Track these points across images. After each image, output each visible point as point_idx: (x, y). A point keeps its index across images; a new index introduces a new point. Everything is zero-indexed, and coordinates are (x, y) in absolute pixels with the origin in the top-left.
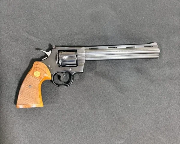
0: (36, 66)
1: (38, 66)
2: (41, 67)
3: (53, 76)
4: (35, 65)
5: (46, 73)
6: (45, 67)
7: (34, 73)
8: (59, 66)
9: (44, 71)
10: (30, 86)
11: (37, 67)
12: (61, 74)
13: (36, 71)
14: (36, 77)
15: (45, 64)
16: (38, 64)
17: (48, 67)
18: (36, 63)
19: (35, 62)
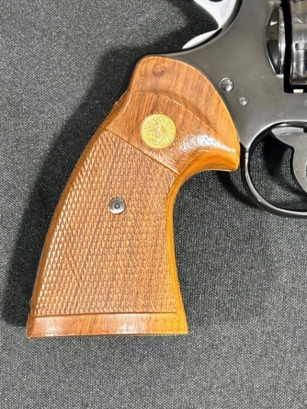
0: (149, 83)
1: (163, 82)
2: (178, 87)
3: (248, 146)
4: (144, 75)
5: (208, 123)
6: (206, 89)
7: (138, 122)
8: (288, 88)
9: (197, 112)
10: (115, 203)
11: (155, 91)
12: (298, 134)
13: (152, 113)
14: (151, 149)
15: (204, 72)
16: (162, 73)
17: (222, 91)
18: (148, 64)
19: (144, 60)
